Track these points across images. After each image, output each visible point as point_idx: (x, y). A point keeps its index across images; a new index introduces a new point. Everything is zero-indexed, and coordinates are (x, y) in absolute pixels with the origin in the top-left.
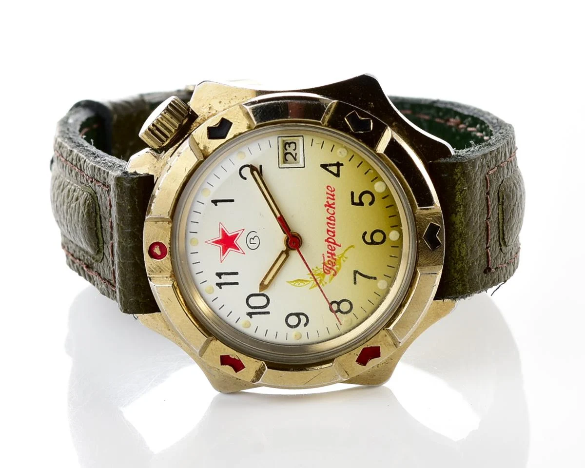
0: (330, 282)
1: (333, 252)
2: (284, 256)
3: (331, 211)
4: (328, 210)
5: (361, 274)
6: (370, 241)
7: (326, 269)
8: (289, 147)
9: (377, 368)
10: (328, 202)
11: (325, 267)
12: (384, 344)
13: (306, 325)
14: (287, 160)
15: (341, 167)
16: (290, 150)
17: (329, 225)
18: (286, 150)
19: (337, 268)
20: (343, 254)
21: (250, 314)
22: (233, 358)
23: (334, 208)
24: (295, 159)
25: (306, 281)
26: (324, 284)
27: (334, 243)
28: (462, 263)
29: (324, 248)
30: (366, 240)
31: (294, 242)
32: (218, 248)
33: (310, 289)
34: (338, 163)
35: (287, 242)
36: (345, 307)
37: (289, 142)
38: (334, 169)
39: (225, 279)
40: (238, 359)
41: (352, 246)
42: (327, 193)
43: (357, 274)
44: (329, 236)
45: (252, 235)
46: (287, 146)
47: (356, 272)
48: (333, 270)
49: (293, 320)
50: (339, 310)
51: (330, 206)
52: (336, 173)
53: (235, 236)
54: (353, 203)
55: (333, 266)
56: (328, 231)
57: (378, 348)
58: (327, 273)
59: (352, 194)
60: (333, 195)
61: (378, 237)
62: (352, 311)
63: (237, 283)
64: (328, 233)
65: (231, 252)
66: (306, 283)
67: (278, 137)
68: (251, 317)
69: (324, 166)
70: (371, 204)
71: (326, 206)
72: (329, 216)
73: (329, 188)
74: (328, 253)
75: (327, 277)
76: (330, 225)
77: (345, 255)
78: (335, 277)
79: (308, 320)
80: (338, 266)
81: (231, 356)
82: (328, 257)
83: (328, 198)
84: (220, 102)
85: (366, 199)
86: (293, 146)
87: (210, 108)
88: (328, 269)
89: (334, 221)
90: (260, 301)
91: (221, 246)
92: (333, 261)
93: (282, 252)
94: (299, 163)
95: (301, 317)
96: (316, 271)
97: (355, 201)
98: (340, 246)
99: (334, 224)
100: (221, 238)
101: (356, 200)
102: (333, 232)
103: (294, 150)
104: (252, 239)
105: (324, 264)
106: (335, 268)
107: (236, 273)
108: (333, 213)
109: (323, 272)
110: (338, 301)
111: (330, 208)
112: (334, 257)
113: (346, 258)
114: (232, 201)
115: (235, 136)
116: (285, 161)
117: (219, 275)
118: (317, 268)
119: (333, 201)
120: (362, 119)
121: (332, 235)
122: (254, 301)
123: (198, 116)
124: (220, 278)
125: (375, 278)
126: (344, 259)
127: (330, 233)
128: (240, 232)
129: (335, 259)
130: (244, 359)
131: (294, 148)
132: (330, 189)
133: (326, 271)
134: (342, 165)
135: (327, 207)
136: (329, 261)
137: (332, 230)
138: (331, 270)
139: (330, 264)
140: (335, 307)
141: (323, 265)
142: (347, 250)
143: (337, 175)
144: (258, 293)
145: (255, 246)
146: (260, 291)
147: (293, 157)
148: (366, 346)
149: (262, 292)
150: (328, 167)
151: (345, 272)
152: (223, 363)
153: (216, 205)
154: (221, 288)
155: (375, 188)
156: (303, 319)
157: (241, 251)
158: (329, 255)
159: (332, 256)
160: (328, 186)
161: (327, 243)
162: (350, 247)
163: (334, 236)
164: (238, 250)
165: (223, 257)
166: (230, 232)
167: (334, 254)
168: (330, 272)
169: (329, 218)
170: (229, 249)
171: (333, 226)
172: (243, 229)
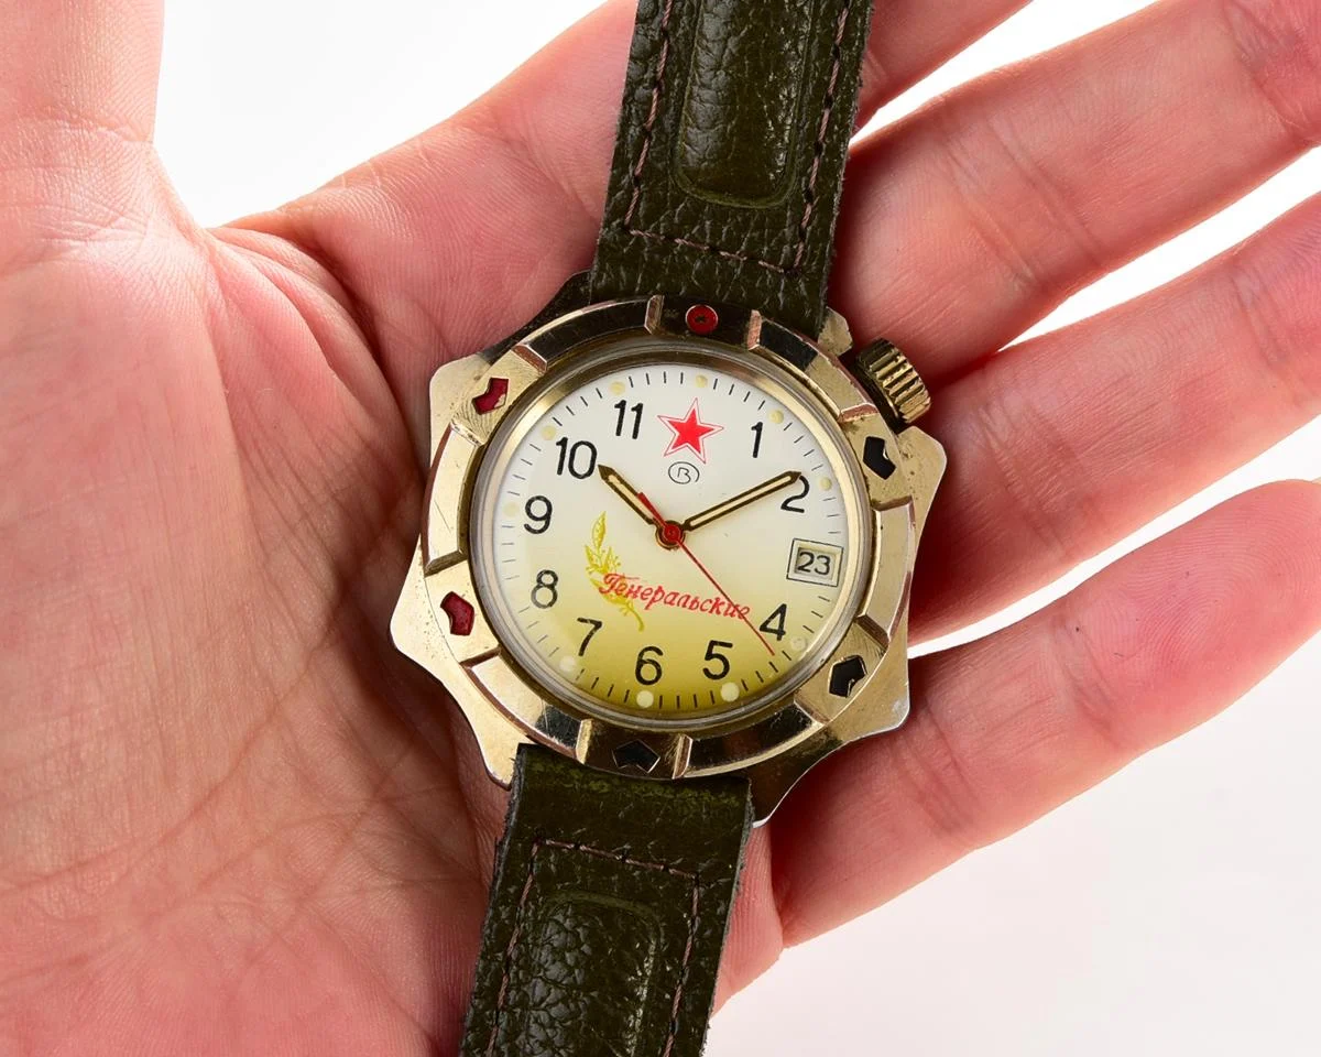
0: (592, 580)
1: (639, 595)
2: (651, 515)
3: (708, 606)
4: (711, 602)
5: (593, 632)
6: (645, 657)
7: (612, 579)
8: (823, 564)
9: (422, 632)
10: (723, 603)
11: (617, 577)
12: (472, 643)
13: (528, 528)
14: (802, 554)
15: (775, 636)
16: (819, 564)
18: (819, 557)
19: (611, 596)
20: (632, 610)
21: (563, 443)
22: (500, 399)
23: (711, 612)
24: (801, 568)
25: (600, 545)
26: (591, 570)
27: (653, 600)
29: (649, 581)
30: (646, 653)
31: (672, 534)
32: (683, 416)
33: (586, 547)
34: (784, 633)
35: (672, 525)
36: (544, 595)
37: (830, 564)
38: (774, 624)
39: (630, 416)
40: (496, 406)
41: (642, 626)
42: (737, 606)
43: (593, 626)
44: (667, 594)
45: (693, 473)
46: (825, 561)
47: (598, 625)
48: (610, 590)
49: (539, 509)
50: (540, 585)
51: (716, 605)
52: (768, 626)
53: (697, 447)
54: (713, 643)
55: (616, 591)
56: (676, 594)
57: (467, 633)
58: (607, 577)
59: (730, 645)
60: (732, 615)
61: (648, 672)
62: (535, 606)
63: (618, 433)
64: (673, 593)
65: (673, 435)
66: (596, 542)
67: (842, 548)
68: (558, 444)
69: (782, 610)
70: (706, 671)
71: (718, 599)
72: (701, 601)
73: (746, 610)
74: (640, 587)
75: (600, 578)
76: (684, 599)
77: (630, 612)
78: (597, 590)
79: (534, 532)
80: (614, 598)
81: (504, 396)
82: (633, 586)
83: (730, 605)
84: (912, 473)
85: (716, 666)
86: (823, 569)
87: (906, 455)
88: (613, 581)
89: (690, 608)
90: (582, 464)
91: (685, 421)
92: (624, 593)
93: (659, 514)
94: (795, 572)
95: (543, 523)
96: (614, 562)
97: (715, 647)
98: (647, 608)
99: (684, 606)
100: (698, 424)
101: (717, 650)
102: (671, 603)
103: (816, 570)
104: (686, 472)
105: (623, 577)
106: (613, 593)
107: (635, 436)
108: (704, 607)
109: (609, 572)
110: (557, 587)
111: (711, 605)
112: (630, 595)
113: (625, 614)
114: (755, 454)
115: (865, 478)
116: (801, 553)
117: (639, 409)
118: (619, 564)
119: (722, 613)
120: (850, 685)
121: (669, 599)
122: (583, 455)
123: (897, 433)
124: (633, 409)
125: (581, 653)
126: (624, 611)
127: (672, 596)
128: (701, 456)
129: (627, 596)
130: (494, 417)
131: (819, 570)
132: (743, 612)
133: (610, 578)
134: (779, 639)
135: (714, 601)
136: (626, 586)
137: (676, 601)
138: (610, 585)
139: (621, 585)
140: (548, 579)
141: (622, 574)
142: (639, 619)
143: (764, 627)
144: (597, 463)
145: (674, 473)
146: (599, 466)
147: (807, 564)
148: (476, 612)
149: (596, 467)
150: (779, 616)
151: (602, 608)
152: (493, 382)
153: (753, 428)
154: (617, 406)
155: (731, 684)
156: (538, 525)
157: (670, 450)
158: (635, 589)
159: (633, 593)
160: (748, 609)
161: (655, 589)
162: (641, 623)
163: (665, 602)
164: (674, 447)
165: (666, 420)
166: (704, 440)
167: (635, 596)
168: (607, 583)
169: (695, 601)
170: (678, 434)
171: (682, 603)
172: (705, 462)
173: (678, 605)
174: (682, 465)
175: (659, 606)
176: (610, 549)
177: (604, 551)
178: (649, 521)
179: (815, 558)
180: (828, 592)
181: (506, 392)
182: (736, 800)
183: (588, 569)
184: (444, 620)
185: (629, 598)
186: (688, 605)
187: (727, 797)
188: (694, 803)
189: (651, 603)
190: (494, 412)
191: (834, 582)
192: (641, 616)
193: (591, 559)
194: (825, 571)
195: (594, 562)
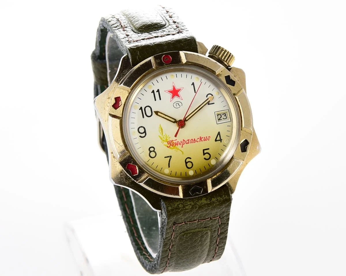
0: (164, 145)
1: (179, 144)
2: (173, 120)
3: (198, 140)
4: (199, 138)
5: (170, 159)
6: (187, 161)
8: (224, 116)
10: (202, 138)
11: (171, 141)
13: (140, 136)
14: (218, 116)
15: (220, 141)
17: (192, 140)
18: (223, 114)
19: (171, 147)
20: (178, 149)
21: (141, 108)
22: (120, 103)
23: (200, 141)
24: (219, 119)
25: (162, 134)
27: (183, 144)
28: (182, 208)
29: (180, 140)
30: (187, 159)
31: (181, 124)
32: (171, 89)
33: (159, 136)
34: (222, 140)
35: (180, 121)
36: (153, 154)
37: (227, 115)
38: (218, 138)
39: (157, 94)
40: (119, 105)
41: (183, 153)
42: (206, 137)
45: (180, 104)
46: (225, 115)
47: (171, 157)
48: (170, 146)
49: (142, 130)
50: (150, 152)
51: (201, 139)
52: (217, 140)
53: (179, 96)
54: (204, 150)
55: (172, 145)
56: (188, 140)
57: (136, 173)
58: (168, 142)
59: (208, 149)
60: (206, 140)
61: (189, 165)
62: (151, 158)
63: (155, 100)
65: (170, 95)
67: (228, 110)
69: (219, 133)
70: (205, 159)
71: (200, 137)
72: (196, 139)
73: (209, 137)
74: (178, 142)
75: (166, 143)
78: (167, 147)
79: (143, 137)
82: (176, 142)
83: (204, 138)
85: (207, 156)
86: (225, 117)
88: (170, 143)
89: (194, 143)
90: (149, 114)
91: (172, 90)
92: (174, 145)
93: (175, 119)
94: (218, 121)
95: (144, 134)
96: (168, 137)
97: (205, 151)
98: (182, 147)
99: (192, 142)
100: (176, 89)
101: (205, 152)
102: (188, 143)
103: (223, 118)
104: (178, 104)
105: (172, 141)
106: (171, 146)
107: (160, 99)
109: (168, 141)
110: (155, 150)
112: (176, 145)
113: (177, 151)
114: (195, 92)
115: (229, 88)
117: (158, 91)
118: (170, 137)
119: (203, 141)
120: (246, 148)
121: (187, 142)
122: (148, 109)
123: (230, 72)
124: (157, 92)
125: (169, 167)
126: (176, 150)
127: (188, 141)
128: (181, 98)
129: (175, 146)
130: (121, 108)
134: (221, 142)
135: (200, 138)
136: (174, 143)
139: (172, 143)
140: (152, 149)
143: (216, 140)
144: (153, 111)
145: (175, 106)
146: (155, 112)
147: (220, 118)
149: (153, 113)
150: (219, 135)
151: (170, 152)
152: (116, 98)
153: (192, 85)
154: (152, 92)
155: (212, 160)
156: (143, 135)
157: (172, 100)
158: (177, 143)
159: (177, 144)
161: (182, 141)
162: (182, 152)
163: (186, 143)
165: (167, 91)
166: (180, 93)
167: (178, 145)
168: (168, 144)
169: (194, 140)
170: (172, 94)
171: (191, 142)
172: (182, 100)
173: (190, 143)
174: (176, 103)
175: (185, 145)
176: (166, 134)
177: (164, 135)
178: (174, 122)
179: (222, 116)
180: (229, 124)
181: (121, 100)
183: (162, 142)
186: (193, 142)
189: (182, 146)
191: (229, 120)
192: (181, 150)
193: (162, 139)
194: (226, 118)
195: (163, 140)
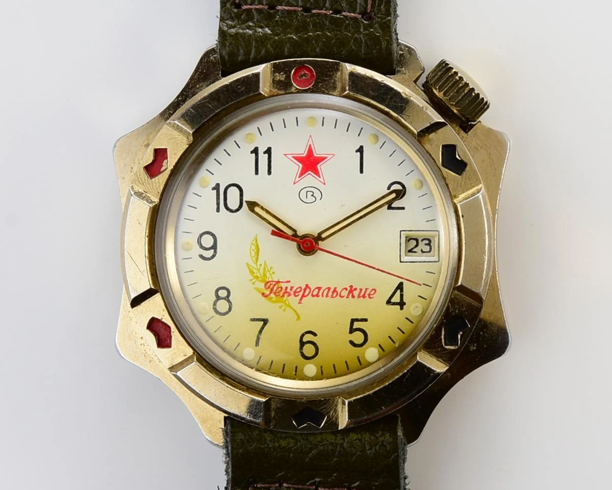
0: (255, 288)
2: (290, 233)
3: (345, 293)
4: (346, 289)
5: (262, 328)
6: (304, 340)
7: (270, 285)
8: (426, 244)
9: (139, 344)
10: (356, 289)
11: (274, 283)
12: (175, 353)
13: (201, 256)
14: (409, 241)
15: (399, 306)
16: (422, 246)
17: (327, 290)
18: (422, 240)
19: (272, 298)
20: (289, 306)
21: (217, 188)
22: (163, 164)
23: (347, 297)
24: (410, 251)
25: (257, 261)
26: (253, 281)
27: (303, 296)
29: (298, 282)
30: (306, 335)
31: (308, 245)
32: (302, 151)
33: (247, 264)
34: (405, 304)
35: (307, 237)
36: (223, 306)
37: (431, 244)
38: (396, 299)
39: (263, 158)
40: (162, 170)
41: (299, 318)
42: (366, 289)
43: (262, 323)
44: (312, 289)
45: (317, 194)
46: (427, 242)
47: (265, 321)
48: (271, 293)
49: (208, 241)
51: (351, 291)
52: (392, 301)
53: (317, 173)
54: (353, 321)
55: (275, 293)
56: (319, 288)
57: (169, 346)
58: (265, 285)
59: (366, 320)
60: (364, 297)
61: (309, 350)
62: (217, 315)
63: (257, 173)
64: (317, 288)
65: (297, 167)
66: (254, 259)
67: (439, 231)
68: (213, 189)
69: (400, 286)
70: (352, 343)
71: (351, 287)
72: (339, 290)
73: (373, 292)
74: (292, 288)
75: (261, 285)
77: (288, 308)
78: (261, 295)
79: (207, 259)
80: (274, 299)
81: (166, 162)
82: (286, 288)
83: (361, 290)
84: (483, 161)
85: (358, 337)
86: (427, 248)
87: (477, 148)
88: (272, 286)
89: (332, 297)
90: (233, 202)
91: (305, 155)
92: (281, 294)
93: (295, 231)
94: (406, 256)
95: (212, 252)
96: (270, 271)
97: (355, 323)
98: (300, 302)
99: (327, 296)
100: (315, 155)
101: (357, 325)
102: (317, 296)
103: (422, 251)
104: (312, 193)
105: (278, 282)
106: (272, 295)
107: (269, 172)
108: (342, 295)
109: (267, 280)
110: (230, 298)
111: (347, 292)
112: (286, 295)
113: (284, 310)
114: (362, 172)
115: (445, 179)
116: (409, 239)
117: (268, 151)
118: (273, 273)
119: (356, 297)
120: (459, 336)
121: (315, 293)
122: (233, 193)
123: (467, 133)
124: (265, 153)
125: (257, 344)
126: (283, 308)
127: (317, 290)
128: (321, 179)
129: (283, 296)
130: (162, 179)
131: (424, 250)
132: (371, 293)
133: (269, 284)
134: (402, 308)
135: (349, 289)
136: (282, 288)
137: (320, 294)
138: (269, 290)
139: (278, 288)
140: (223, 293)
141: (277, 280)
142: (294, 311)
143: (389, 302)
144: (245, 199)
145: (303, 197)
146: (246, 202)
147: (412, 249)
148: (172, 330)
149: (244, 204)
150: (399, 291)
151: (266, 308)
152: (157, 151)
153: (357, 151)
154: (252, 152)
155: (371, 348)
156: (209, 254)
157: (298, 179)
158: (289, 289)
159: (287, 293)
160: (375, 290)
161: (303, 287)
162: (298, 315)
163: (313, 296)
164: (299, 177)
165: (290, 157)
166: (322, 167)
167: (289, 295)
168: (267, 289)
169: (335, 290)
170: (301, 165)
171: (325, 295)
172: (324, 184)
173: (323, 296)
174: (308, 189)
175: (308, 300)
176: (265, 263)
177: (261, 265)
178: (291, 238)
179: (420, 243)
180: (433, 267)
181: (167, 158)
182: (390, 436)
183: (251, 280)
184: (151, 338)
185: (285, 298)
186: (330, 294)
187: (383, 435)
188: (359, 444)
189: (301, 299)
190: (160, 176)
191: (436, 258)
192: (296, 309)
193: (252, 272)
194: (428, 250)
195: (255, 275)
